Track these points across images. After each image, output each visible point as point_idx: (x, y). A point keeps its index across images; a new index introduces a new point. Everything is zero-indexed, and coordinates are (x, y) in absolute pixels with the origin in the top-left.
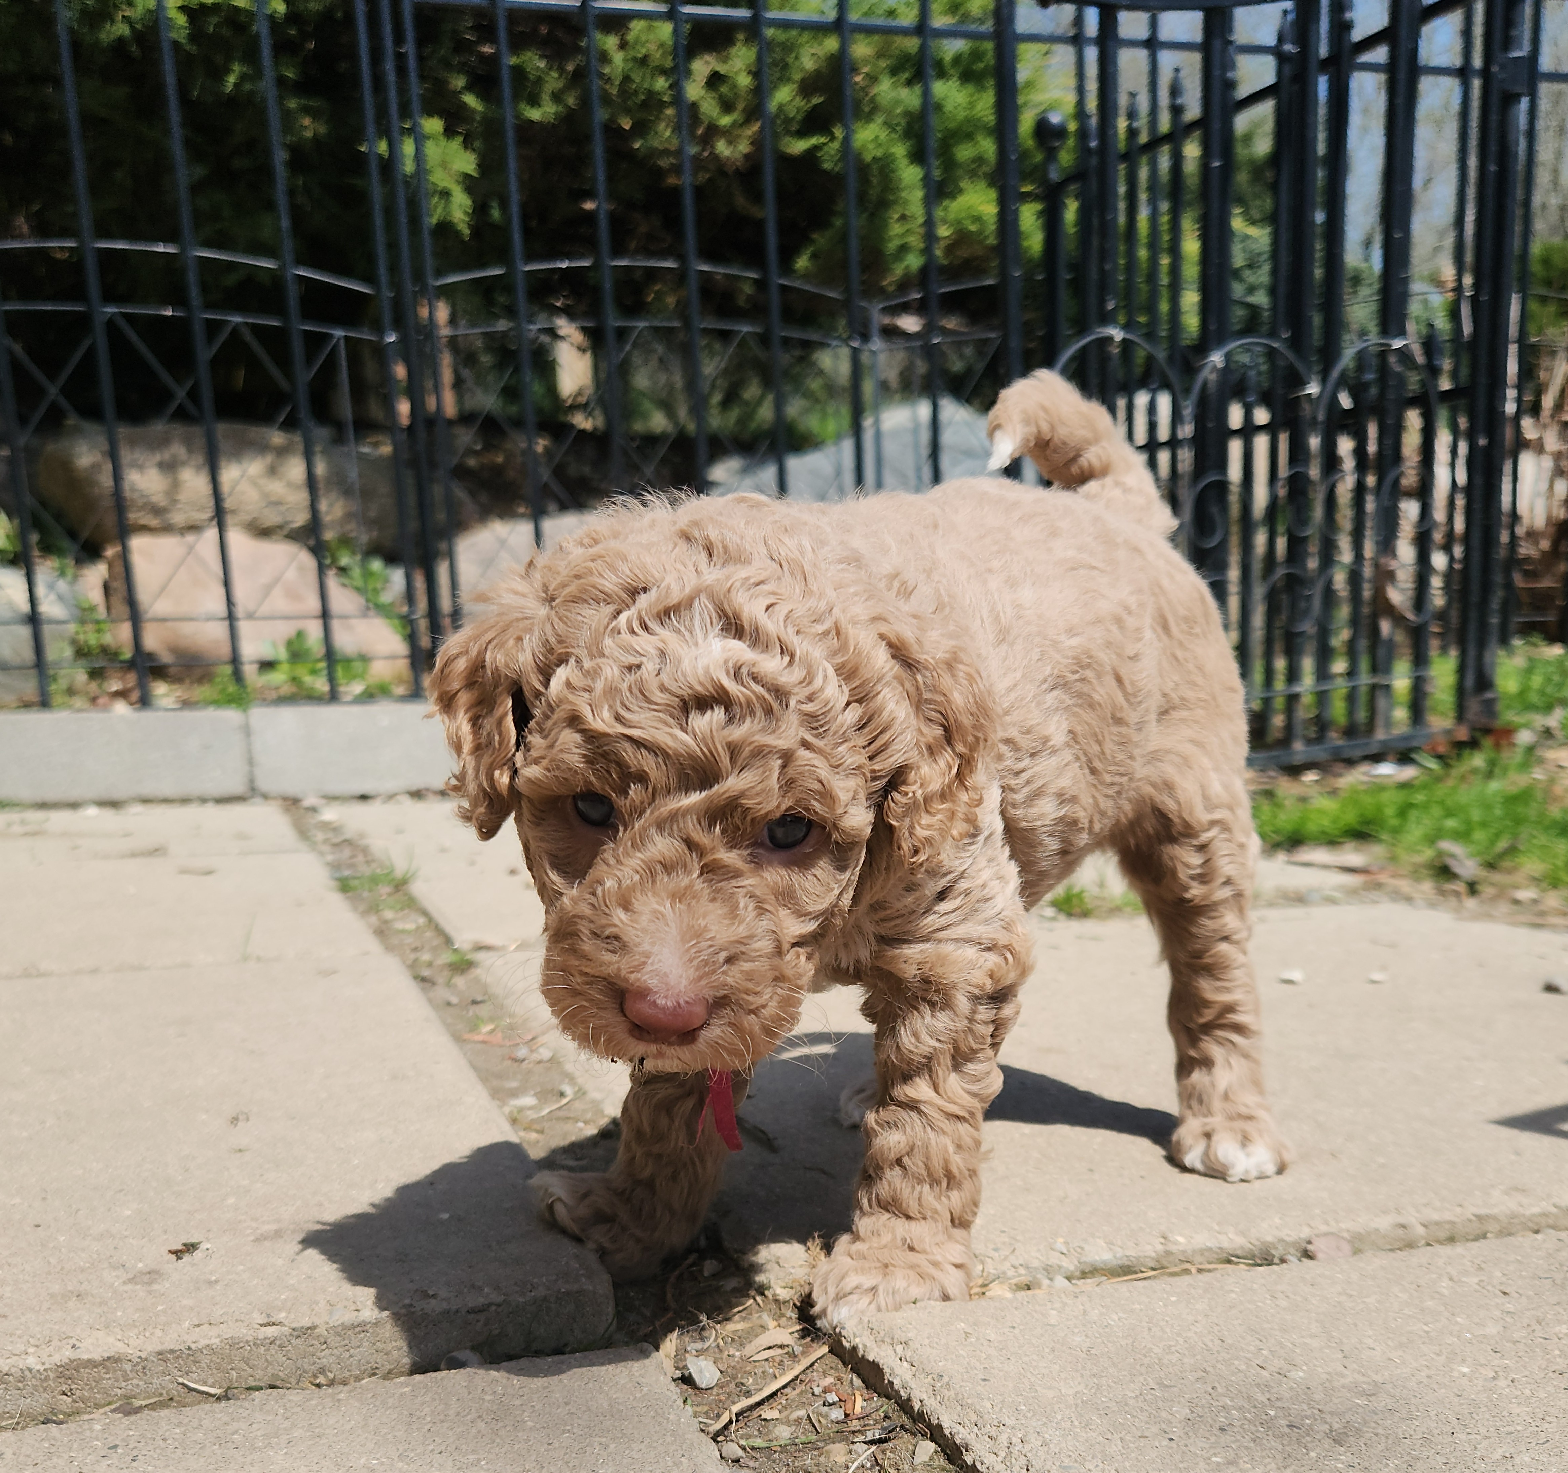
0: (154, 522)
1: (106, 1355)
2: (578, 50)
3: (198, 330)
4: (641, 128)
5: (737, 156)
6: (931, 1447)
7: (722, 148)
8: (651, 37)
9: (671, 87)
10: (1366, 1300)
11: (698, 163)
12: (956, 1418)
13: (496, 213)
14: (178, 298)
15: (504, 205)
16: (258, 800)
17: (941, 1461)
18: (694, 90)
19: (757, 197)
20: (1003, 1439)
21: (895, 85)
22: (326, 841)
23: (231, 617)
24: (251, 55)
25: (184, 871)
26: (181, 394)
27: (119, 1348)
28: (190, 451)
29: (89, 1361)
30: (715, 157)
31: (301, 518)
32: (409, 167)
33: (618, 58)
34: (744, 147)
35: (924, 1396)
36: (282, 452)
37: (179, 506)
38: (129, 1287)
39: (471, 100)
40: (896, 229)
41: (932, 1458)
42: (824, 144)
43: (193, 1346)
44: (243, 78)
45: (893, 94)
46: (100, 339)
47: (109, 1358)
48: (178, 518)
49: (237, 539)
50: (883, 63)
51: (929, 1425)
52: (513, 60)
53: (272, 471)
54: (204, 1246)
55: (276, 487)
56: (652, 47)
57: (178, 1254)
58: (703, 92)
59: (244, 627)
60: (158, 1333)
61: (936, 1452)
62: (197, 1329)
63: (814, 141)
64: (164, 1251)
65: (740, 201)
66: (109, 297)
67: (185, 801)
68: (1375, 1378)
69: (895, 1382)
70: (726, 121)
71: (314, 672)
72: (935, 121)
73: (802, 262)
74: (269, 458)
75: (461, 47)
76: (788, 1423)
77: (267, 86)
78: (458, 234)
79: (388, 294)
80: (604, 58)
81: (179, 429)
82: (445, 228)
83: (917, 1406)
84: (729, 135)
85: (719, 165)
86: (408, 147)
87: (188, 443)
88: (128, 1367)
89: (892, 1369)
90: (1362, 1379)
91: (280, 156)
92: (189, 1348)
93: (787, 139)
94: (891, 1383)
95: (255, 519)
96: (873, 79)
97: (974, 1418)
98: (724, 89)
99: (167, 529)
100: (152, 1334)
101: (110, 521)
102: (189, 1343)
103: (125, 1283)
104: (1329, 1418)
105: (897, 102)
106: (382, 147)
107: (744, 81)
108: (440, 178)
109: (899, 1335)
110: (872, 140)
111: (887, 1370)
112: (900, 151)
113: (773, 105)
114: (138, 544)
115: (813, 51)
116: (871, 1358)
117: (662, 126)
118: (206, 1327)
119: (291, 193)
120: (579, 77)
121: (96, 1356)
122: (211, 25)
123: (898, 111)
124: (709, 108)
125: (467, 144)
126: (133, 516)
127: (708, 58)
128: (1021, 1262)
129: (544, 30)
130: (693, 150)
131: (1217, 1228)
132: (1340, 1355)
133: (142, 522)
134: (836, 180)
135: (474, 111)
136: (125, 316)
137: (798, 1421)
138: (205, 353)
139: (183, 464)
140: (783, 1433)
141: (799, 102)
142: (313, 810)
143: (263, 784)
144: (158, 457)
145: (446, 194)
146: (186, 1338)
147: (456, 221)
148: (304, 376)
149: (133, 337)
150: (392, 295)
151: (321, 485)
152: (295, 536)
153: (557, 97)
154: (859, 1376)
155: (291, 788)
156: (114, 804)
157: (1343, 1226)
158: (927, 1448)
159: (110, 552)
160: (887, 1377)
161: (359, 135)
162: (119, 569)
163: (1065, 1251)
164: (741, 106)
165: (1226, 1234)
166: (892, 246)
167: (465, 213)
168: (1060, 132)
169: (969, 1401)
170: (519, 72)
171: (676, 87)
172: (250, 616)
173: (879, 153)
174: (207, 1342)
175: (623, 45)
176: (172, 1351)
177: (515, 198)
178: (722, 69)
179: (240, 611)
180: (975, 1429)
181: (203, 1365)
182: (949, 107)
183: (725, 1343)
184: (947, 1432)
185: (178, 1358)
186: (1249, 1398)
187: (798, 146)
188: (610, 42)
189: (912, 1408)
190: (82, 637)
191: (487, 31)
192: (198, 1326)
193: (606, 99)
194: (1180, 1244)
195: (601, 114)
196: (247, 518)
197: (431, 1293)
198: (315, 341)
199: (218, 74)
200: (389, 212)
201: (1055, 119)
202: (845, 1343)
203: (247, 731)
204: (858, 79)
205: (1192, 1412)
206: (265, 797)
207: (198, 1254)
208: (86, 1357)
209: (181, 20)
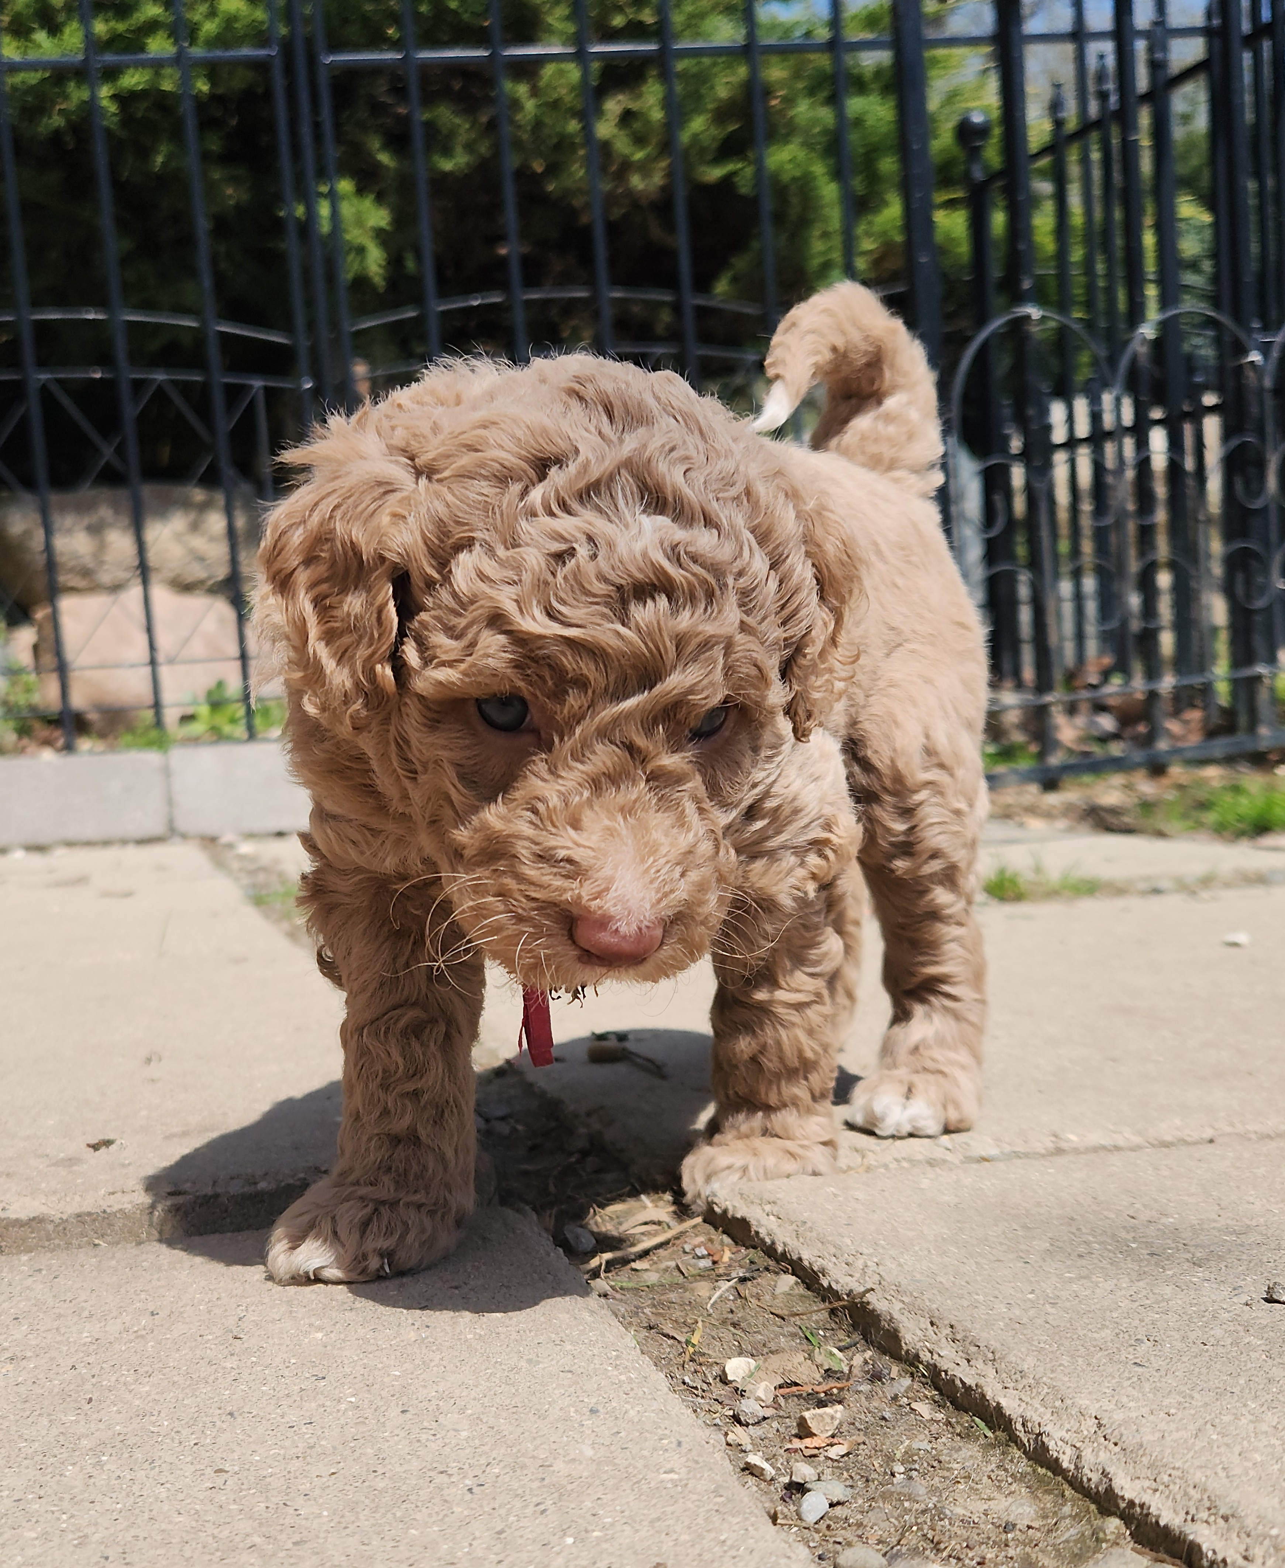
0: (80, 583)
1: (32, 1215)
2: (491, 101)
3: (125, 390)
4: (553, 169)
5: (651, 188)
6: (792, 1279)
7: (636, 182)
8: (563, 81)
9: (583, 128)
10: (1255, 1171)
11: (610, 200)
12: (817, 1253)
13: (410, 264)
14: (105, 359)
15: (419, 257)
16: (177, 840)
17: (801, 1290)
18: (605, 129)
19: (669, 225)
20: (860, 1263)
21: (812, 106)
22: (241, 870)
23: (153, 662)
24: (177, 134)
25: (107, 894)
26: (108, 452)
27: (44, 1210)
28: (117, 512)
29: (17, 1220)
30: (630, 193)
31: (222, 572)
32: (325, 227)
33: (530, 105)
34: (658, 179)
35: (788, 1240)
36: (204, 507)
37: (106, 567)
38: (53, 1168)
39: (384, 158)
40: (818, 246)
41: (792, 1289)
42: (741, 169)
43: (108, 1210)
44: (169, 157)
45: (811, 114)
46: (33, 407)
47: (34, 1218)
48: (105, 578)
49: (161, 595)
50: (800, 85)
51: (791, 1262)
52: (426, 116)
53: (195, 527)
54: (118, 1142)
55: (199, 543)
56: (564, 91)
57: (95, 1147)
58: (615, 131)
59: (165, 672)
60: (77, 1198)
61: (797, 1283)
62: (112, 1197)
63: (730, 167)
64: (83, 1146)
65: (656, 231)
66: (42, 364)
67: (106, 843)
68: (1249, 1223)
69: (760, 1231)
70: (639, 155)
71: (233, 721)
72: (853, 137)
73: (722, 286)
74: (192, 516)
75: (377, 108)
76: (657, 1271)
77: (191, 162)
78: (373, 288)
79: (304, 343)
80: (516, 105)
81: (105, 493)
82: (361, 282)
83: (780, 1249)
84: (644, 168)
85: (634, 201)
86: (324, 210)
87: (116, 507)
88: (50, 1227)
89: (758, 1221)
90: (1234, 1223)
91: (203, 225)
92: (105, 1212)
93: (703, 169)
94: (757, 1233)
95: (178, 576)
96: (790, 101)
97: (833, 1250)
98: (637, 125)
99: (94, 588)
100: (72, 1199)
101: (40, 584)
102: (104, 1207)
103: (48, 1166)
104: (1192, 1249)
105: (815, 121)
106: (300, 211)
107: (657, 115)
108: (354, 235)
109: (767, 1196)
110: (790, 161)
111: (753, 1222)
112: (819, 169)
113: (685, 137)
114: (67, 604)
115: (725, 80)
116: (739, 1216)
117: (575, 167)
118: (119, 1195)
119: (214, 260)
120: (492, 126)
121: (23, 1216)
122: (140, 110)
123: (817, 130)
124: (622, 145)
125: (380, 199)
126: (63, 579)
127: (621, 97)
128: (904, 1155)
129: (457, 85)
130: (606, 186)
131: (1112, 1127)
132: (1217, 1208)
133: (72, 584)
134: (753, 202)
135: (386, 167)
136: (58, 381)
137: (666, 1270)
138: (130, 411)
139: (111, 525)
140: (652, 1278)
141: (714, 131)
142: (230, 846)
143: (182, 824)
144: (86, 521)
145: (361, 250)
146: (101, 1203)
147: (371, 274)
148: (224, 424)
149: (66, 402)
150: (309, 344)
151: (241, 539)
152: (214, 590)
153: (469, 147)
154: (729, 1235)
155: (208, 827)
156: (39, 848)
157: (1250, 1127)
158: (788, 1281)
159: (40, 614)
160: (754, 1228)
161: (278, 198)
162: (48, 630)
163: (950, 1147)
164: (654, 140)
165: (1120, 1133)
166: (815, 263)
167: (380, 266)
168: (983, 131)
169: (830, 1238)
170: (431, 128)
171: (587, 130)
172: (171, 661)
173: (797, 173)
174: (120, 1207)
175: (535, 92)
176: (89, 1214)
177: (428, 248)
178: (634, 106)
179: (161, 657)
180: (834, 1259)
181: (116, 1228)
182: (870, 121)
183: (603, 1220)
184: (806, 1263)
185: (94, 1220)
186: (1114, 1236)
187: (715, 174)
188: (522, 90)
189: (775, 1250)
190: (12, 698)
191: (400, 91)
192: (113, 1193)
193: (518, 144)
194: (1072, 1141)
195: (512, 161)
196: (171, 575)
197: (323, 1169)
198: (234, 393)
199: (144, 153)
200: (307, 271)
201: (977, 119)
202: (716, 1209)
203: (167, 772)
204: (774, 102)
205: (1052, 1245)
206: (184, 836)
207: (113, 1148)
208: (13, 1216)
209: (113, 108)
